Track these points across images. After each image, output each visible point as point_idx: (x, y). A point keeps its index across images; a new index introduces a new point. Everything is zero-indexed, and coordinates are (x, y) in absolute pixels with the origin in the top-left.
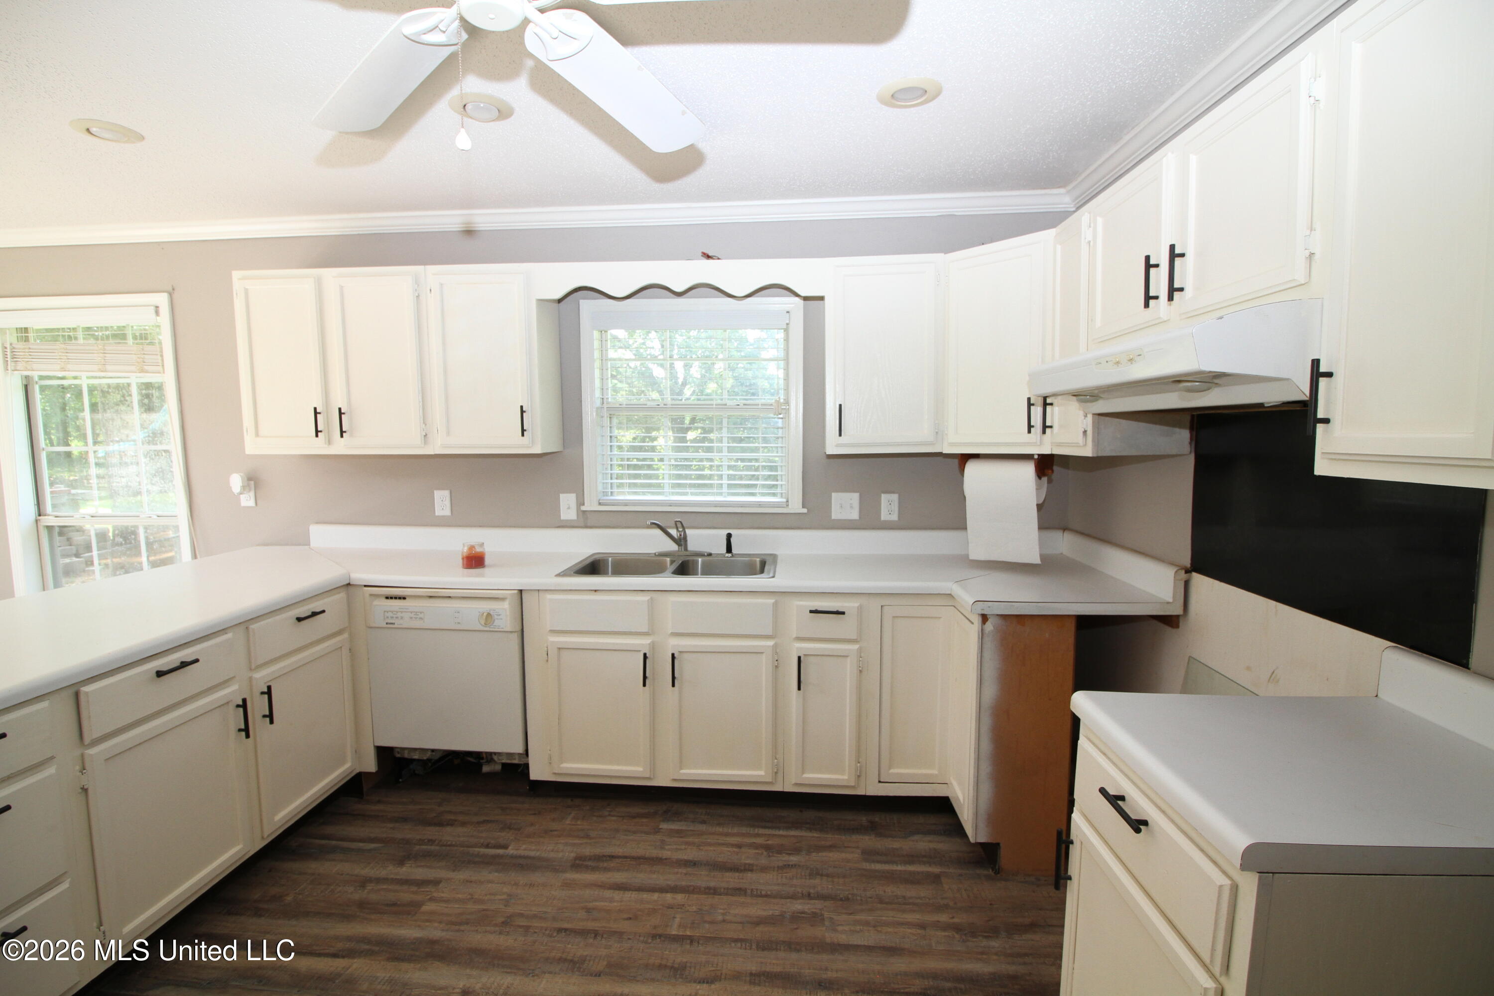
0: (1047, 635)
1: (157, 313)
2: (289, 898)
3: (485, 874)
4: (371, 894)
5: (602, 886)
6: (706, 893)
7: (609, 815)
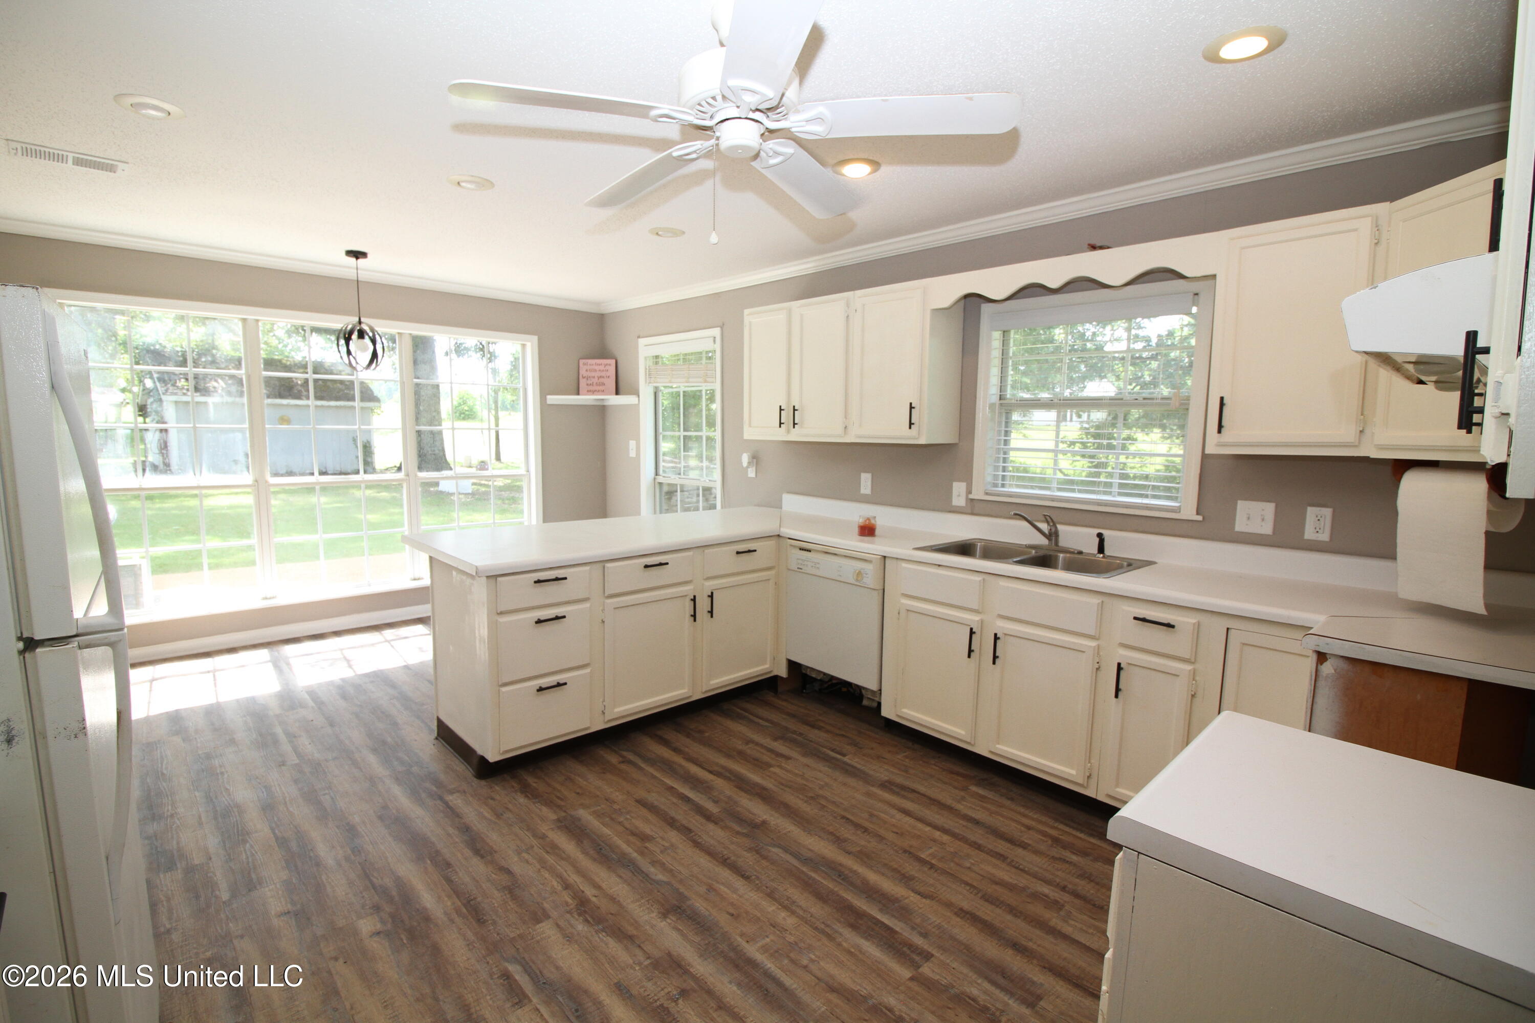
0: (1419, 697)
1: (714, 341)
2: (707, 734)
3: (822, 766)
4: (749, 750)
5: (894, 806)
6: (970, 845)
7: (935, 765)
